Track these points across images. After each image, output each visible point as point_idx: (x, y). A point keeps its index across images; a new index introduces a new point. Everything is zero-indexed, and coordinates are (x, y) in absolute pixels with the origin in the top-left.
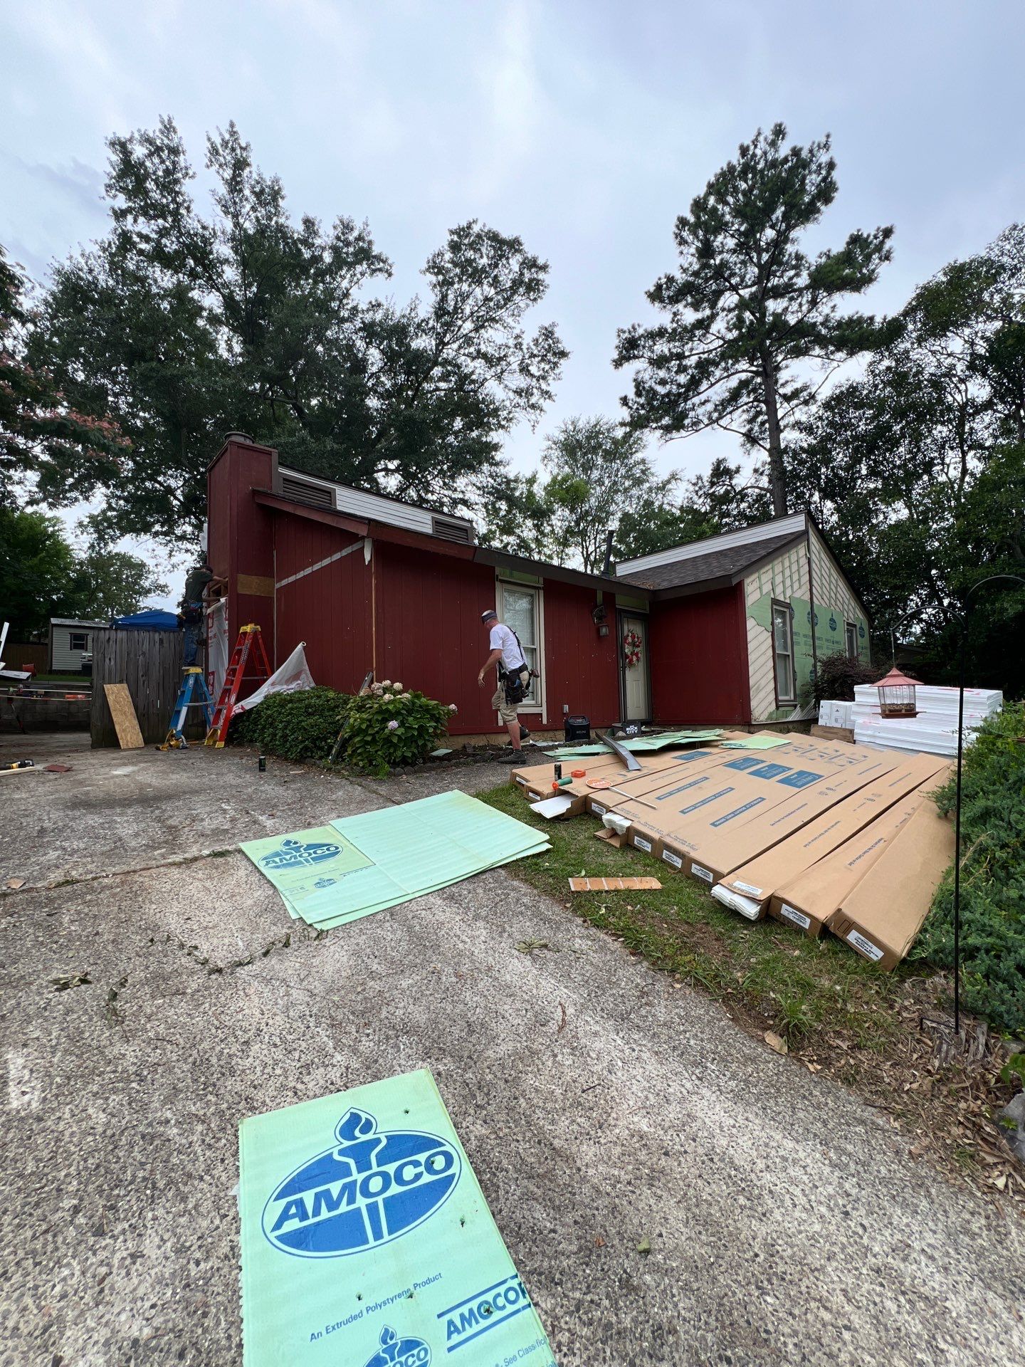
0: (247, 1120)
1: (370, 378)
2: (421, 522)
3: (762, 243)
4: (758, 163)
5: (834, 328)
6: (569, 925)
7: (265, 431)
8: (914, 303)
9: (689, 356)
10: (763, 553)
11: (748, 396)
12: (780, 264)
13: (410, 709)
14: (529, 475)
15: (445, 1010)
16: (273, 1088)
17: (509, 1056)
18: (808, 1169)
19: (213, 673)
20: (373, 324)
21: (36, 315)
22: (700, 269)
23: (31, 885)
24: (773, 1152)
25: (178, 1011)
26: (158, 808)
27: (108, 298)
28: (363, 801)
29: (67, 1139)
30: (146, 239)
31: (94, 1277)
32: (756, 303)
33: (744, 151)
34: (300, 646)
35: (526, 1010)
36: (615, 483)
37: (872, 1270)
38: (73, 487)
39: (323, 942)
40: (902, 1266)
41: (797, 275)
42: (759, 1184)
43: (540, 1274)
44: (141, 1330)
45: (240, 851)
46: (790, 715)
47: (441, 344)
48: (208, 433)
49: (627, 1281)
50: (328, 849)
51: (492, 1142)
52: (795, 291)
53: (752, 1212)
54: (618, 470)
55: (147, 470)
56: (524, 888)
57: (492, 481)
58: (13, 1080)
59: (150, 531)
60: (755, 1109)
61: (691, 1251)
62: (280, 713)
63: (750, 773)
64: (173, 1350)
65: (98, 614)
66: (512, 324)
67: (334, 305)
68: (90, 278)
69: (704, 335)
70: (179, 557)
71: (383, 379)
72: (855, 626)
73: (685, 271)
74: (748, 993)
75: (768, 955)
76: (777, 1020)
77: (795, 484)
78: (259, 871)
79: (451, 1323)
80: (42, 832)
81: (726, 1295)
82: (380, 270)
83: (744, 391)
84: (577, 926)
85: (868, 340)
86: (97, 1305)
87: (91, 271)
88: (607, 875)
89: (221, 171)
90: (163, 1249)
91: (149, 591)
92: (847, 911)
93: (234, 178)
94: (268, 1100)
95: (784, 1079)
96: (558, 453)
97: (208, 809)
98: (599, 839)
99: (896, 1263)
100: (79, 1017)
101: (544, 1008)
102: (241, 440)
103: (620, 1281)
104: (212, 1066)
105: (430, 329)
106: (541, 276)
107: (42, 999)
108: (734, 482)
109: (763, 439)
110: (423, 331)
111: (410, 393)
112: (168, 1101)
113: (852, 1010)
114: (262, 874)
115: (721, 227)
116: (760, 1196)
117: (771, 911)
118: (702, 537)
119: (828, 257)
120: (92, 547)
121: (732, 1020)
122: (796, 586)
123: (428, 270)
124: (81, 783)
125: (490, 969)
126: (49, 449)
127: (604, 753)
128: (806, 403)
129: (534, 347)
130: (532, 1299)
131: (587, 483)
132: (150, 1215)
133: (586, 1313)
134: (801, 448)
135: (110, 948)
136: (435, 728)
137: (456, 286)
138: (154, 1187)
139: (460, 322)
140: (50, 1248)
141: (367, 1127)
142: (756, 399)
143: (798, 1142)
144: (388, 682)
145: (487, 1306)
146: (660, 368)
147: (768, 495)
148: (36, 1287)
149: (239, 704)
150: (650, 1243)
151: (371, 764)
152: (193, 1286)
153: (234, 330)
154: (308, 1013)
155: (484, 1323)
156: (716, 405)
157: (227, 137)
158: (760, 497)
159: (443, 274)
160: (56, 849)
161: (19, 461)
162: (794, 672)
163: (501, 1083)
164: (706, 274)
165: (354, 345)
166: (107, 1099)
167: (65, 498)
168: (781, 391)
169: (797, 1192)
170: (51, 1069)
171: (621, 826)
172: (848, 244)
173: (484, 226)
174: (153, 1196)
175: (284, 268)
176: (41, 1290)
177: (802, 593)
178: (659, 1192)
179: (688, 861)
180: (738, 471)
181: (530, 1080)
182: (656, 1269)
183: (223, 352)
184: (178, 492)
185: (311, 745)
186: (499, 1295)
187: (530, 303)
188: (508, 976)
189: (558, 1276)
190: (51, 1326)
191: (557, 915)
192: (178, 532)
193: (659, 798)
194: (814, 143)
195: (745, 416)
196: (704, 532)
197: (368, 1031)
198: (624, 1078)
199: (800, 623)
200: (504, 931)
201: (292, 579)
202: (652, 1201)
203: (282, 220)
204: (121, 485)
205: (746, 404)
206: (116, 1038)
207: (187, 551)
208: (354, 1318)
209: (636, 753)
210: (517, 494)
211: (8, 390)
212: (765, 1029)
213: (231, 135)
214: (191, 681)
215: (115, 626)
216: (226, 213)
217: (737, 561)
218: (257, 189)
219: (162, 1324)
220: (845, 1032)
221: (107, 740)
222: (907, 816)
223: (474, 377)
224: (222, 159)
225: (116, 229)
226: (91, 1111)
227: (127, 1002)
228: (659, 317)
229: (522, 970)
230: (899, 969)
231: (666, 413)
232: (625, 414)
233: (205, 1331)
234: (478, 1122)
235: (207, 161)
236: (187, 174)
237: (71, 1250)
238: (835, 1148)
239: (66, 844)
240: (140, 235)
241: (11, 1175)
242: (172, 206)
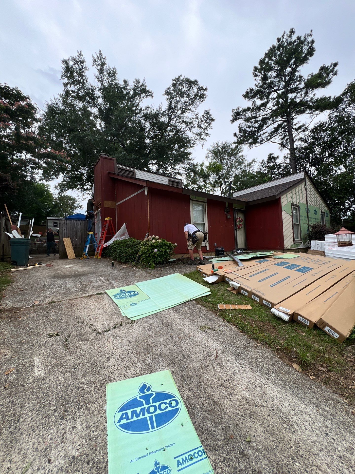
0: (109, 384)
1: (146, 132)
2: (164, 181)
3: (286, 73)
4: (284, 44)
5: (315, 102)
6: (218, 321)
7: (112, 153)
8: (346, 90)
9: (259, 117)
10: (288, 187)
11: (281, 130)
12: (293, 80)
13: (161, 245)
14: (201, 163)
15: (175, 349)
16: (117, 374)
17: (198, 367)
18: (311, 416)
19: (97, 234)
20: (147, 114)
21: (41, 119)
22: (262, 85)
23: (41, 303)
24: (297, 408)
25: (86, 346)
26: (80, 278)
27: (62, 112)
28: (146, 277)
29: (52, 387)
30: (74, 92)
31: (61, 433)
32: (284, 96)
33: (279, 40)
34: (124, 224)
35: (203, 351)
36: (232, 164)
37: (338, 457)
38: (53, 174)
39: (133, 324)
40: (350, 456)
41: (300, 84)
42: (292, 420)
43: (210, 446)
44: (75, 453)
45: (106, 293)
46: (299, 246)
47: (170, 119)
48: (94, 155)
49: (242, 452)
50: (134, 293)
51: (192, 397)
52: (299, 90)
53: (289, 430)
54: (233, 159)
55: (76, 168)
56: (202, 308)
57: (188, 166)
58: (36, 366)
59: (76, 188)
60: (289, 392)
61: (266, 443)
62: (118, 247)
63: (285, 267)
64: (86, 461)
65: (61, 215)
66: (195, 110)
67: (134, 109)
68: (57, 106)
69: (264, 109)
70: (86, 196)
71: (151, 133)
72: (324, 213)
73: (257, 86)
74: (286, 348)
75: (293, 335)
76: (297, 359)
77: (300, 161)
78: (112, 300)
79: (178, 461)
80: (45, 286)
81: (280, 461)
82: (149, 95)
83: (280, 128)
84: (221, 321)
85: (328, 105)
86: (62, 443)
87: (57, 104)
88: (232, 304)
89: (97, 67)
90: (82, 426)
91: (76, 208)
92: (324, 319)
93: (101, 69)
94: (116, 378)
95: (301, 381)
96: (211, 155)
97: (95, 279)
98: (228, 291)
99: (348, 455)
100: (56, 347)
101: (210, 351)
102: (104, 156)
103: (240, 452)
104: (98, 365)
105: (166, 114)
106: (205, 92)
107: (45, 340)
108: (276, 162)
109: (287, 145)
110: (164, 115)
111: (160, 137)
112: (84, 376)
113: (327, 357)
114: (113, 301)
115: (270, 68)
116: (292, 425)
117: (294, 318)
118: (265, 182)
119: (312, 76)
120: (59, 194)
121: (280, 358)
122: (301, 198)
123: (165, 94)
124: (56, 270)
125: (190, 336)
126: (45, 162)
127: (229, 260)
128: (304, 131)
129: (202, 118)
130: (207, 455)
131: (222, 165)
132: (78, 414)
133: (227, 462)
134: (302, 148)
135: (65, 324)
136: (170, 252)
137: (175, 99)
138: (79, 405)
139: (176, 111)
140: (47, 422)
141: (149, 389)
142: (284, 131)
143: (307, 405)
144: (154, 236)
145: (191, 456)
146: (248, 122)
147: (289, 166)
148: (43, 435)
149: (105, 244)
150: (250, 439)
151: (148, 264)
152: (92, 439)
153: (102, 120)
154: (128, 349)
155: (190, 462)
156: (269, 134)
157: (99, 55)
158: (286, 166)
159: (170, 95)
160: (49, 291)
161: (37, 167)
162: (301, 230)
163: (195, 376)
164: (265, 86)
165: (141, 122)
166: (64, 374)
167: (51, 178)
168: (294, 127)
169: (307, 424)
170: (47, 363)
171: (237, 286)
172: (320, 70)
173: (184, 77)
174: (79, 408)
175: (118, 98)
176: (44, 436)
177: (303, 201)
178: (253, 420)
179: (262, 299)
180: (278, 157)
181: (205, 376)
182: (253, 448)
183: (98, 127)
184: (85, 175)
185: (129, 258)
186: (195, 453)
187: (201, 102)
188: (197, 339)
189: (216, 448)
190: (47, 449)
191: (214, 317)
192: (85, 188)
193: (250, 276)
194: (306, 34)
195: (280, 137)
196: (266, 180)
197: (149, 356)
198: (239, 377)
199: (303, 212)
200: (195, 323)
201: (121, 202)
202: (251, 423)
203: (117, 82)
204: (67, 173)
205: (281, 133)
206: (67, 354)
207: (88, 194)
208: (145, 456)
209: (241, 260)
210: (197, 170)
211: (33, 144)
212: (293, 362)
213: (100, 55)
214: (90, 237)
215: (66, 219)
216: (99, 81)
217: (278, 190)
218: (108, 72)
219: (82, 451)
220: (324, 365)
221: (64, 256)
222: (347, 284)
223: (182, 130)
224: (97, 63)
225: (65, 90)
226: (59, 378)
227: (70, 342)
228: (248, 103)
229: (202, 337)
230: (346, 342)
231: (251, 138)
232: (235, 139)
233: (96, 455)
234: (187, 390)
235: (92, 64)
236: (86, 69)
237: (54, 424)
238: (322, 409)
239: (52, 290)
240: (72, 91)
241: (35, 397)
242: (82, 80)
